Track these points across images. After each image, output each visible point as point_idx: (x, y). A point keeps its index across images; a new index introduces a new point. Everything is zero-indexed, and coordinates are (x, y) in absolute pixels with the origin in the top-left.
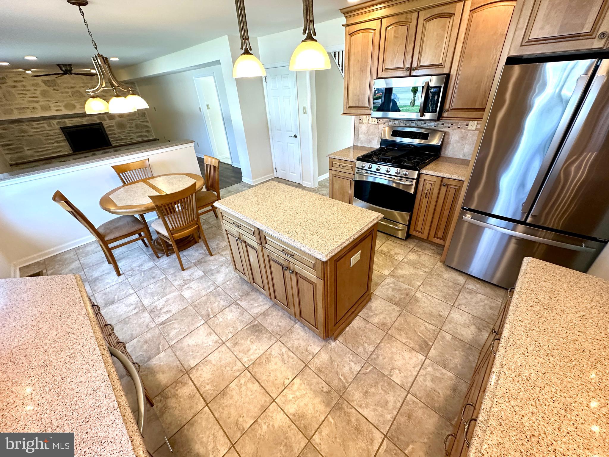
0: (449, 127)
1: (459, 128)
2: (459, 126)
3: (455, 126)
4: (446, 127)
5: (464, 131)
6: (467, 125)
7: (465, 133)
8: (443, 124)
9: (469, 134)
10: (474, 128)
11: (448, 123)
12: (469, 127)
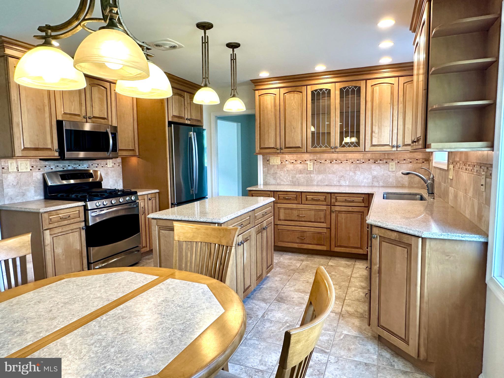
0: (97, 167)
1: (102, 167)
2: (102, 166)
3: (100, 166)
4: (94, 167)
5: (106, 169)
6: (106, 164)
7: (107, 170)
8: (92, 165)
9: (109, 171)
10: (111, 166)
11: (96, 164)
12: (108, 166)
